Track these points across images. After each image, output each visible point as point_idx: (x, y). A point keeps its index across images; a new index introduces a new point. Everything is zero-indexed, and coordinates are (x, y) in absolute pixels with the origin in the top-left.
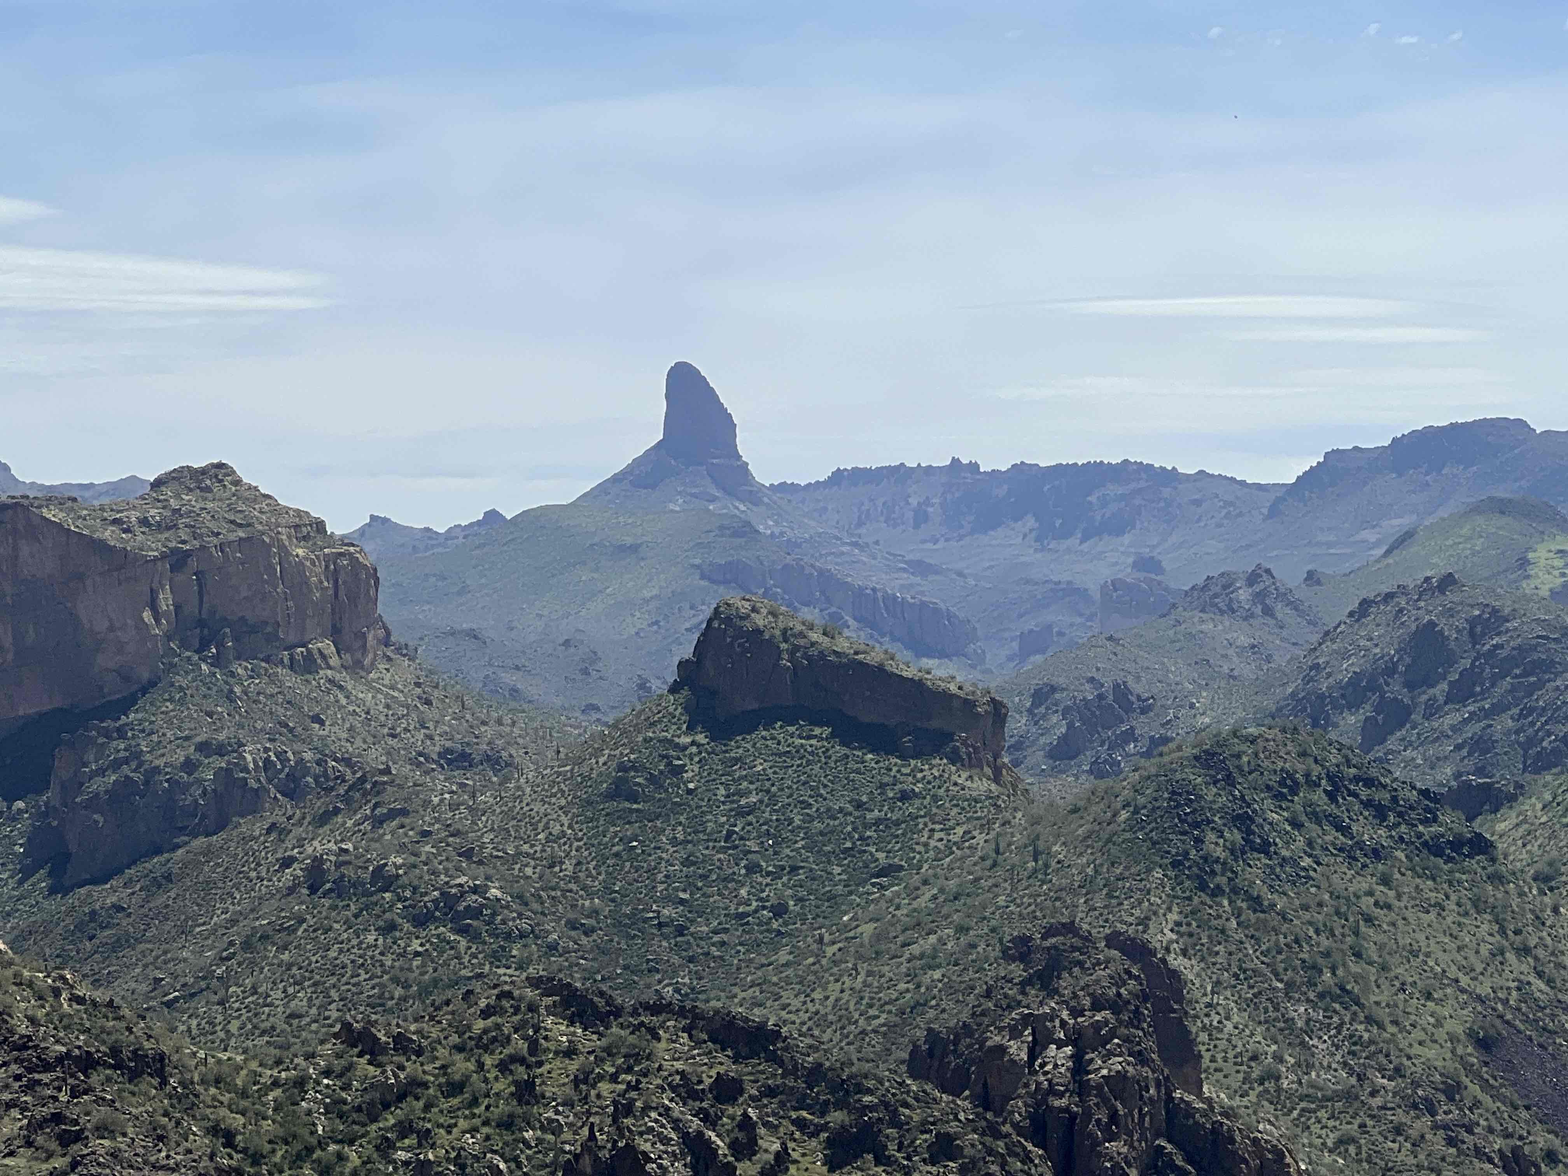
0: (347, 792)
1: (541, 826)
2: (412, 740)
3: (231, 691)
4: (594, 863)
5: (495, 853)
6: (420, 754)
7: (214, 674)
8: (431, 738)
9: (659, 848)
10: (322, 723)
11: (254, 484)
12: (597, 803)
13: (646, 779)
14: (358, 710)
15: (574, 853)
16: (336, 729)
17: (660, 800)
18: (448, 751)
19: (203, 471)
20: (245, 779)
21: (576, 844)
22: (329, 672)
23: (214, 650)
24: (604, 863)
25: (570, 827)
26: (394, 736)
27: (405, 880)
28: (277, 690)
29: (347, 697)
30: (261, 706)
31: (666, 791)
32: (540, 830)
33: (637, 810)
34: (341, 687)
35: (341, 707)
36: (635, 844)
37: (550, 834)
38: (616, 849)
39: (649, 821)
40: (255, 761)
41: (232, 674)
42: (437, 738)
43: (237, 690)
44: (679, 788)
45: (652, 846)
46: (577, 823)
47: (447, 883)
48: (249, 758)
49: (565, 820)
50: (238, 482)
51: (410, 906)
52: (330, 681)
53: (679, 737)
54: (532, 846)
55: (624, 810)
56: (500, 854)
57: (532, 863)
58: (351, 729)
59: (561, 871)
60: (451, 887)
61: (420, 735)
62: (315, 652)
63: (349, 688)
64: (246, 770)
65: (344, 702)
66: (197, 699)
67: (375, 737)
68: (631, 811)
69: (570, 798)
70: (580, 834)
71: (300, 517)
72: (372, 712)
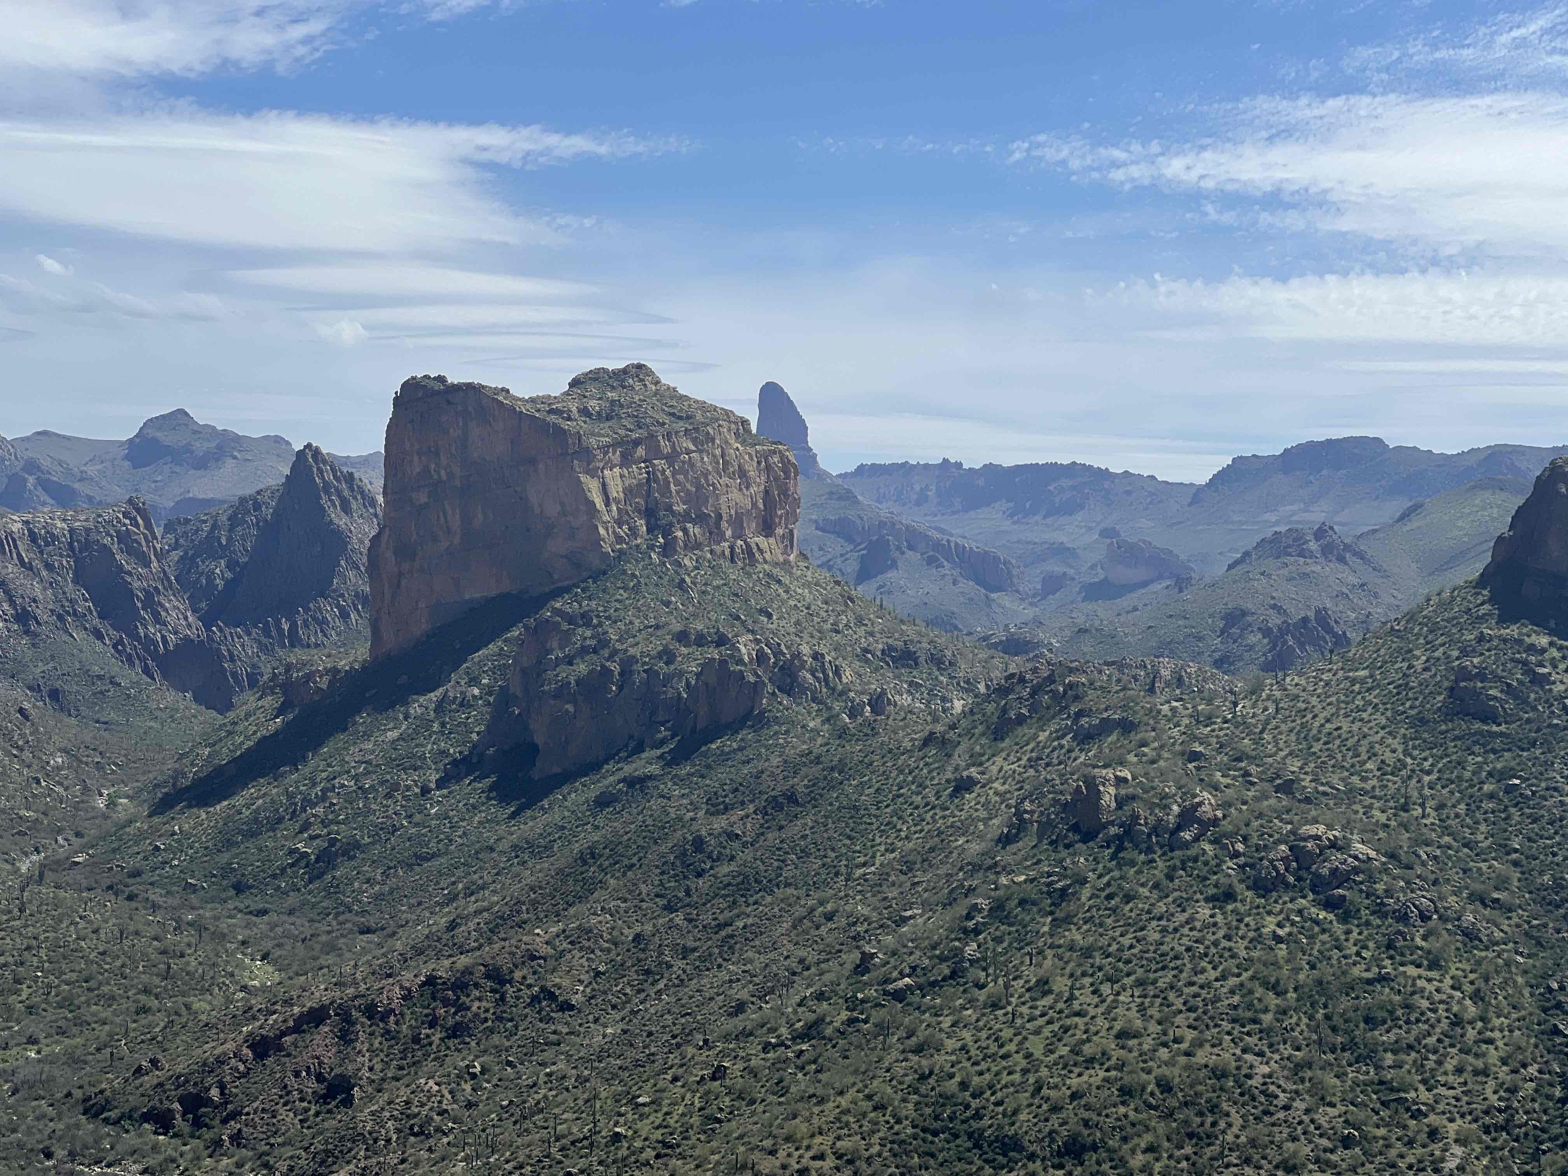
0: (1032, 695)
1: (1363, 750)
2: (855, 636)
3: (683, 580)
4: (1463, 806)
5: (1321, 788)
6: (866, 651)
7: (664, 564)
8: (872, 634)
9: (1556, 789)
10: (769, 616)
11: (672, 385)
12: (1435, 722)
13: (1502, 691)
14: (799, 605)
15: (1427, 792)
16: (783, 623)
17: (1528, 721)
18: (891, 648)
19: (625, 371)
20: (741, 671)
21: (1427, 779)
22: (766, 566)
23: (661, 540)
24: (1479, 807)
25: (1406, 753)
26: (837, 632)
27: (1226, 826)
28: (722, 582)
29: (787, 592)
30: (710, 597)
31: (1534, 709)
32: (1364, 756)
33: (1502, 734)
34: (779, 582)
35: (783, 602)
36: (1517, 782)
37: (1383, 762)
38: (1487, 787)
39: (1523, 750)
40: (749, 654)
41: (679, 565)
42: (878, 635)
43: (688, 580)
44: (1552, 705)
45: (1543, 785)
46: (1414, 748)
47: (1293, 832)
48: (743, 650)
49: (1395, 743)
50: (657, 382)
51: (1246, 865)
52: (769, 575)
53: (1529, 636)
54: (1364, 779)
55: (1481, 733)
56: (1326, 789)
57: (1377, 805)
58: (798, 623)
59: (1423, 817)
60: (1305, 840)
61: (861, 631)
62: (754, 546)
63: (787, 582)
64: (740, 662)
65: (784, 596)
66: (652, 589)
67: (820, 632)
68: (1493, 735)
69: (1389, 714)
70: (1427, 766)
71: (727, 414)
72: (813, 607)
